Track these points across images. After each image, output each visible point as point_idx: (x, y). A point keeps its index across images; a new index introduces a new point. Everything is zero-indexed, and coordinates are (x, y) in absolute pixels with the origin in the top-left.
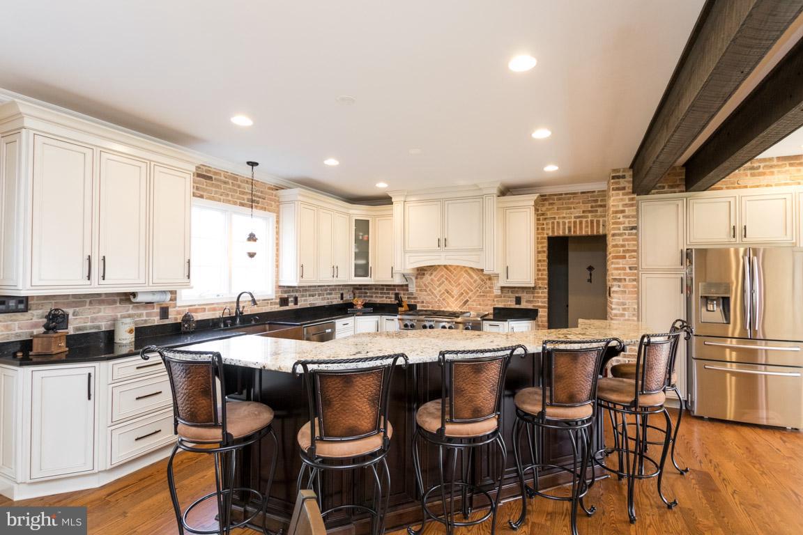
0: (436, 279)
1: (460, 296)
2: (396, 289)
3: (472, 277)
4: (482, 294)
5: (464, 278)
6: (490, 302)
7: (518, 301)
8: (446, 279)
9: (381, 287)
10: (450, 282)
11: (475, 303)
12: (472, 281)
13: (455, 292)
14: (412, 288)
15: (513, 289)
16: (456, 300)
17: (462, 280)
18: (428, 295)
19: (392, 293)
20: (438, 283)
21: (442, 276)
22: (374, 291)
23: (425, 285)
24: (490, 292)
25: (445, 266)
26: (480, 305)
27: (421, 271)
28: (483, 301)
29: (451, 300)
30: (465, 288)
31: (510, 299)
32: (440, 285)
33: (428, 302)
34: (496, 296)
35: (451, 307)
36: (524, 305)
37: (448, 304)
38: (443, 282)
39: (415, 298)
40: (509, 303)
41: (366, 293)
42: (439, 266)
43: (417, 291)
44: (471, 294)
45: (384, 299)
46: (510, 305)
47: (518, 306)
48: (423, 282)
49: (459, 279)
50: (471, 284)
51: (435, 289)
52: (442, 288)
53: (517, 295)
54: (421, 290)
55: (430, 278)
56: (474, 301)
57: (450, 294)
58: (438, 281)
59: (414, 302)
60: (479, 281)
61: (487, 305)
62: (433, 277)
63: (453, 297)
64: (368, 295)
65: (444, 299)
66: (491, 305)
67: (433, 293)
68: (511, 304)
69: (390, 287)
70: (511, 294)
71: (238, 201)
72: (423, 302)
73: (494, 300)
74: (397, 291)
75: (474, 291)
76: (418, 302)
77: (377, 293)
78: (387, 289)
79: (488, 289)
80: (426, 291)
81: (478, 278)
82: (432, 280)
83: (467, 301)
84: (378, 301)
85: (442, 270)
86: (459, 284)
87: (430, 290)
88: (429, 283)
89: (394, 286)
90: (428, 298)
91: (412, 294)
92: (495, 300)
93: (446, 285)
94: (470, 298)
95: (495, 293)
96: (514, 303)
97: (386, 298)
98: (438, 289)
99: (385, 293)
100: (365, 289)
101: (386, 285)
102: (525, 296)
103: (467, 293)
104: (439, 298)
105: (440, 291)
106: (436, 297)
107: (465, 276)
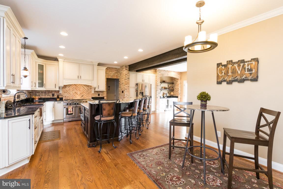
1: (80, 94)
2: (53, 92)
3: (84, 88)
4: (88, 93)
5: (82, 89)
6: (90, 96)
7: (99, 95)
8: (75, 89)
9: (45, 92)
10: (77, 90)
11: (86, 96)
13: (79, 93)
14: (61, 92)
16: (79, 95)
17: (81, 89)
18: (68, 94)
19: (51, 94)
20: (72, 90)
21: (74, 88)
22: (41, 93)
23: (66, 91)
24: (91, 93)
25: (75, 85)
26: (87, 96)
27: (65, 86)
28: (88, 95)
29: (77, 96)
32: (73, 91)
33: (67, 97)
35: (77, 98)
36: (100, 96)
39: (62, 95)
40: (96, 96)
42: (72, 84)
43: (63, 93)
44: (84, 93)
45: (47, 96)
47: (99, 96)
48: (65, 90)
50: (84, 90)
51: (71, 92)
52: (74, 92)
53: (98, 93)
54: (65, 93)
55: (68, 88)
56: (85, 95)
57: (77, 94)
58: (72, 89)
59: (62, 97)
60: (87, 89)
61: (89, 97)
63: (78, 95)
64: (37, 95)
65: (74, 95)
67: (70, 93)
68: (97, 96)
69: (49, 91)
72: (65, 97)
73: (92, 95)
74: (53, 93)
76: (64, 97)
77: (43, 94)
78: (48, 93)
79: (90, 92)
80: (67, 93)
81: (86, 89)
82: (69, 89)
83: (83, 96)
84: (43, 97)
85: (73, 86)
86: (80, 90)
87: (69, 92)
88: (68, 90)
89: (52, 91)
90: (68, 95)
91: (61, 94)
94: (84, 95)
95: (92, 93)
97: (48, 96)
98: (72, 92)
99: (47, 94)
100: (35, 92)
101: (48, 91)
102: (101, 94)
103: (83, 93)
104: (72, 95)
105: (73, 93)
106: (71, 95)
107: (82, 87)
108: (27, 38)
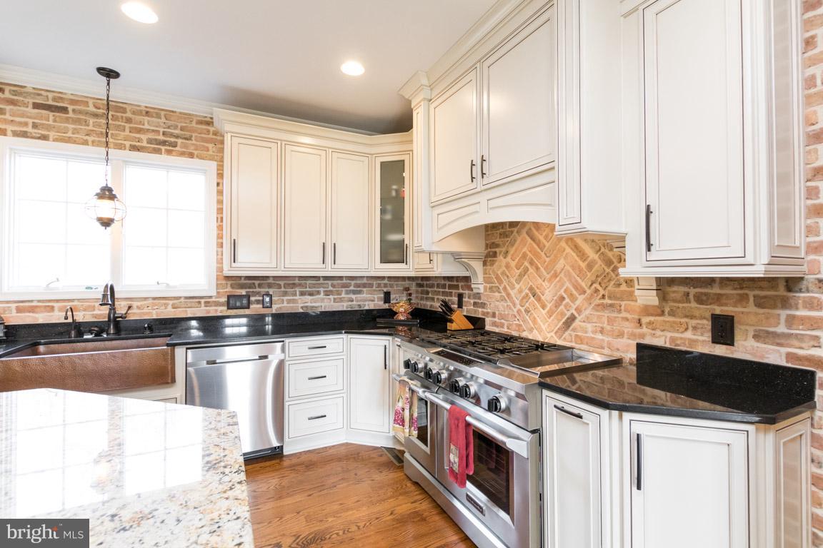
0: (513, 264)
1: (557, 306)
2: (460, 285)
4: (607, 301)
6: (628, 328)
7: (723, 330)
8: (532, 263)
10: (537, 268)
11: (589, 327)
12: (583, 265)
13: (548, 294)
14: (479, 285)
15: (700, 288)
16: (551, 313)
17: (561, 263)
18: (503, 299)
19: (456, 295)
22: (435, 288)
23: (498, 278)
26: (602, 331)
28: (610, 321)
29: (540, 314)
30: (568, 284)
31: (693, 322)
32: (521, 276)
33: (502, 317)
34: (647, 310)
35: (540, 330)
36: (746, 348)
37: (534, 321)
38: (526, 270)
39: (483, 305)
40: (689, 335)
41: (427, 293)
43: (485, 289)
44: (581, 298)
46: (692, 342)
47: (720, 350)
48: (493, 271)
49: (554, 262)
50: (582, 275)
51: (513, 287)
52: (523, 286)
53: (718, 310)
54: (491, 289)
56: (587, 320)
57: (539, 300)
58: (518, 267)
59: (484, 313)
60: (600, 264)
61: (621, 335)
62: (509, 259)
63: (544, 307)
64: (430, 296)
65: (527, 311)
66: (632, 336)
67: (509, 295)
68: (699, 342)
70: (694, 304)
71: (128, 144)
72: (494, 315)
73: (639, 321)
74: (461, 291)
75: (589, 292)
76: (487, 314)
77: (439, 293)
78: (449, 287)
80: (499, 291)
81: (596, 257)
82: (509, 266)
83: (572, 319)
86: (556, 275)
87: (505, 288)
88: (503, 273)
89: (458, 279)
90: (501, 307)
91: (478, 296)
92: (645, 320)
93: (532, 279)
94: (579, 311)
95: (641, 302)
96: (707, 337)
98: (517, 286)
99: (447, 294)
100: (426, 286)
102: (746, 315)
103: (573, 298)
104: (518, 306)
105: (520, 291)
106: (514, 305)
107: (568, 250)
108: (117, 75)
